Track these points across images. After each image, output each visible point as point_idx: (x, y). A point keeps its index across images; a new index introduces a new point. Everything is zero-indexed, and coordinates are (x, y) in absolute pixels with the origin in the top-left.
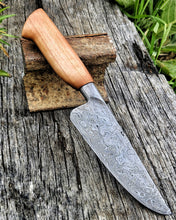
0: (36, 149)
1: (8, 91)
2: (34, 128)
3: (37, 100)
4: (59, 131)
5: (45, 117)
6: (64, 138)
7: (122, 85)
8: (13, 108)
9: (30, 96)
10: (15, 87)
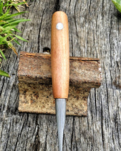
0: (13, 147)
1: (8, 88)
2: (18, 127)
3: (27, 102)
4: (37, 134)
5: (30, 118)
6: (39, 142)
7: (104, 102)
8: (6, 105)
9: (22, 98)
10: (14, 85)
